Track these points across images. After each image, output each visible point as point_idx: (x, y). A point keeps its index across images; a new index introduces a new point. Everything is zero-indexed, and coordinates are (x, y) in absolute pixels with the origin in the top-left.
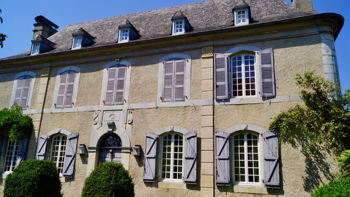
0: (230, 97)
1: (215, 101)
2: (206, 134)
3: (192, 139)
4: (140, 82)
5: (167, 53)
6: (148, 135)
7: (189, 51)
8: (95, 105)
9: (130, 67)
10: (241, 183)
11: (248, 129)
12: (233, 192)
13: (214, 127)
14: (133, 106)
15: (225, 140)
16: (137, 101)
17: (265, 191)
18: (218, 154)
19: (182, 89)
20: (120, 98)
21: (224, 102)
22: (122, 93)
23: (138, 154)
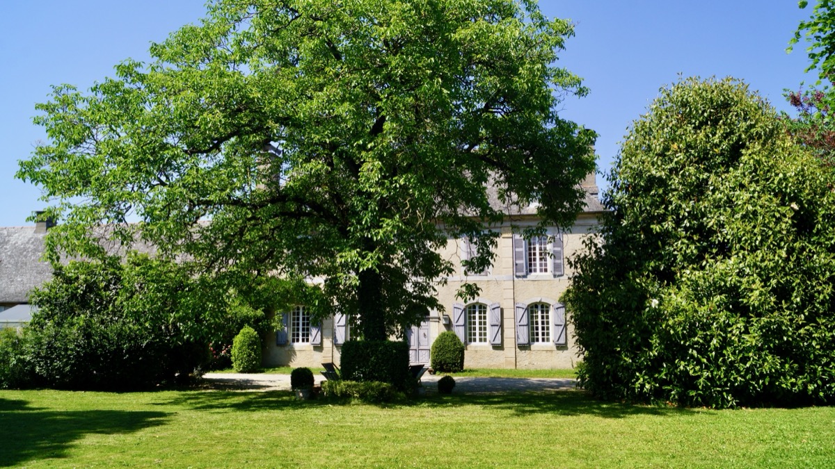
0: (527, 274)
1: (515, 276)
2: (508, 305)
3: (496, 310)
6: (456, 306)
10: (536, 343)
11: (543, 301)
12: (530, 350)
13: (514, 299)
15: (524, 310)
17: (555, 348)
18: (518, 321)
21: (522, 278)
23: (447, 322)
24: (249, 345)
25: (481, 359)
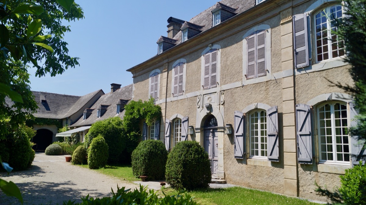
0: (311, 63)
1: (296, 70)
2: (287, 108)
3: (273, 115)
4: (229, 63)
5: (249, 27)
6: (236, 114)
7: (269, 20)
8: (197, 90)
9: (220, 50)
10: (328, 162)
11: (333, 99)
12: (317, 171)
13: (295, 99)
14: (224, 87)
15: (306, 113)
16: (226, 82)
18: (299, 129)
19: (263, 63)
20: (214, 82)
21: (305, 70)
22: (215, 76)
23: (230, 132)
25: (260, 176)
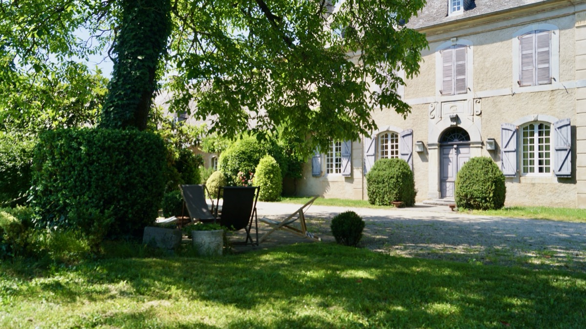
2: (582, 121)
3: (564, 129)
4: (488, 64)
5: (523, 24)
6: (504, 127)
7: (557, 20)
8: (429, 96)
9: (472, 47)
14: (480, 94)
16: (485, 88)
19: (548, 69)
20: (461, 86)
22: (463, 80)
23: (493, 148)
24: (266, 174)
